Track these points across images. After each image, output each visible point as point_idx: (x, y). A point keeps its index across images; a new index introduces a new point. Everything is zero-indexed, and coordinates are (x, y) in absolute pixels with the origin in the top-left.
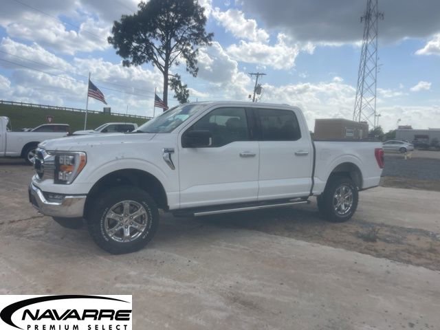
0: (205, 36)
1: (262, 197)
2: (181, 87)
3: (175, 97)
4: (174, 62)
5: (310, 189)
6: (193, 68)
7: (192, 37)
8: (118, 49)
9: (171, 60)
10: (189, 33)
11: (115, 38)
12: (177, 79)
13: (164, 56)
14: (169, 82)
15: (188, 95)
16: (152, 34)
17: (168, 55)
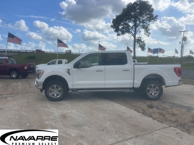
0: (154, 17)
1: (107, 87)
2: (141, 42)
3: (139, 47)
4: (139, 31)
5: (133, 85)
6: (148, 33)
7: (148, 19)
8: (115, 29)
9: (137, 31)
10: (146, 17)
11: (113, 25)
12: (140, 38)
13: (134, 29)
14: (136, 40)
15: (145, 45)
16: (129, 20)
17: (135, 29)
